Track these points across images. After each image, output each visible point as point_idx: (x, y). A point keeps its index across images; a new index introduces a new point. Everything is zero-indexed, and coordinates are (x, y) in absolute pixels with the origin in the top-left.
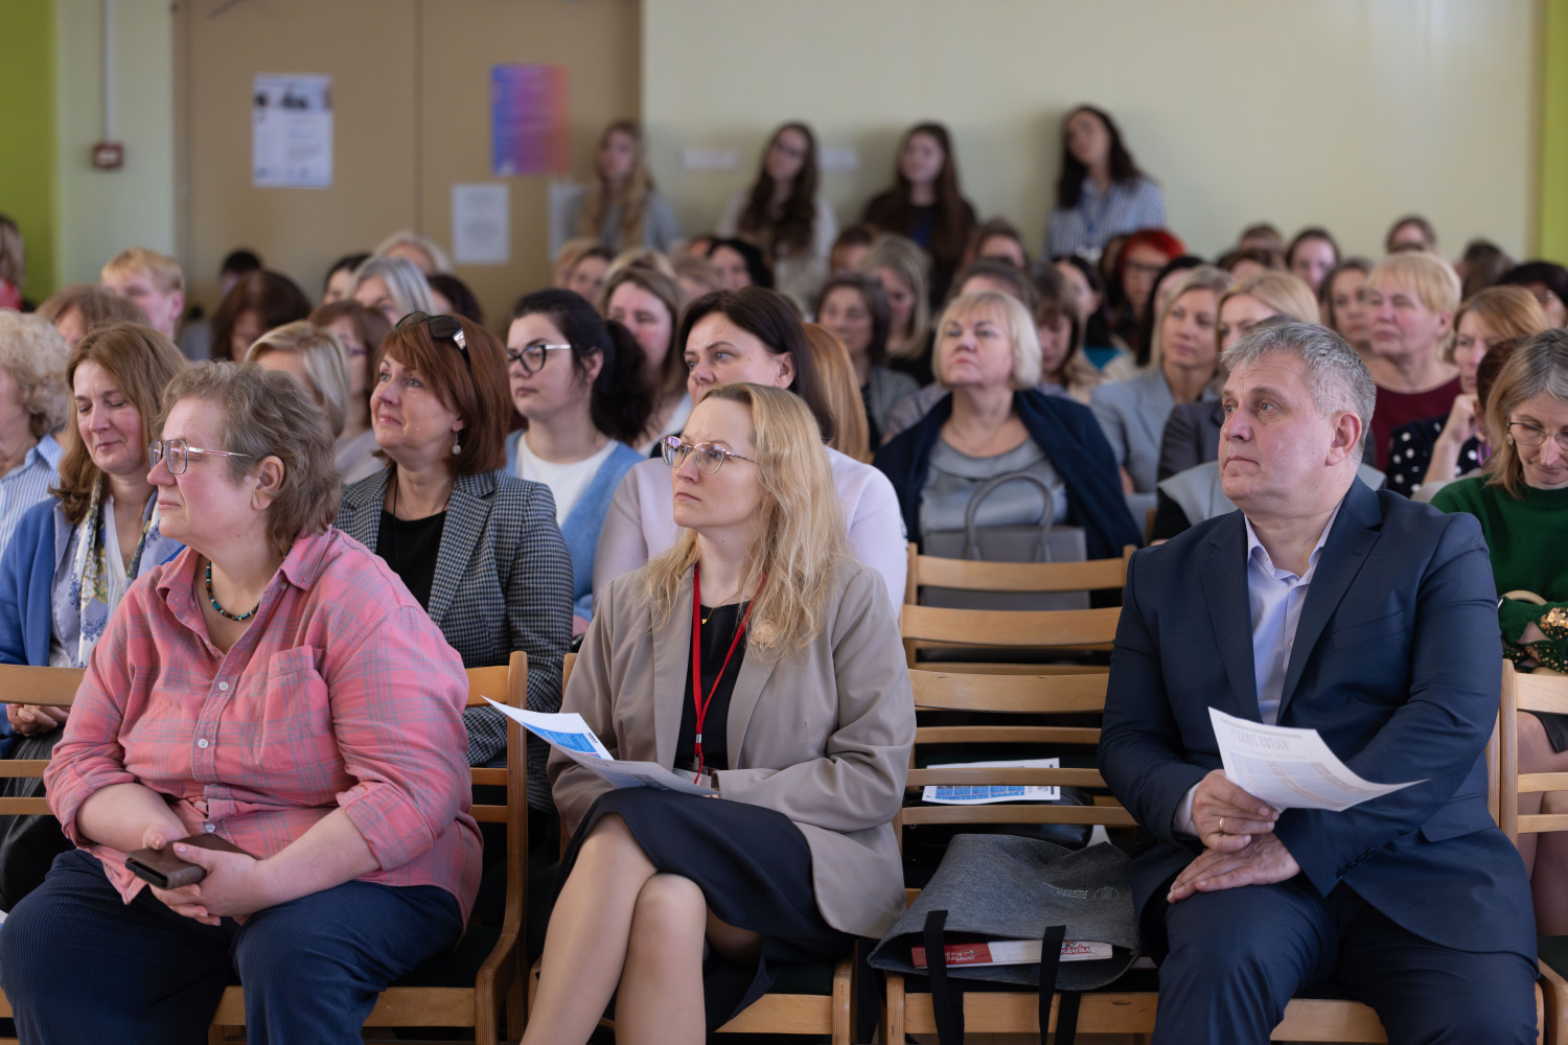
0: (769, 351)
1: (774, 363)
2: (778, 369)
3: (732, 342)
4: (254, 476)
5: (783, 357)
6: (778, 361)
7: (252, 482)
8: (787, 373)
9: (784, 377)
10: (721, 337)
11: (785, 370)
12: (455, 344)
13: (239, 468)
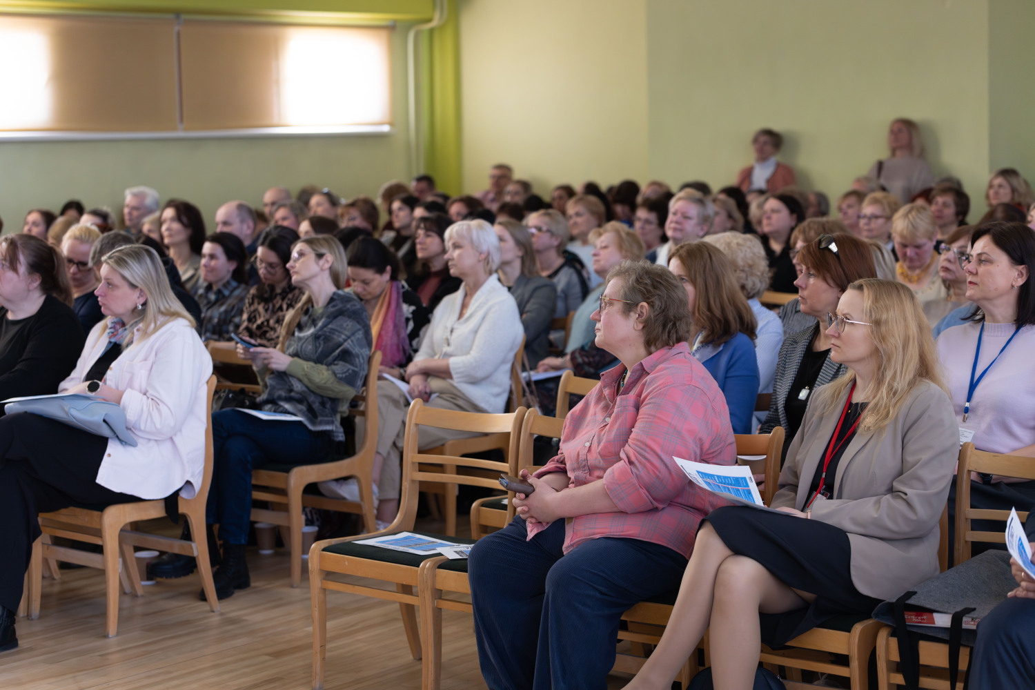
0: (1012, 263)
1: (1014, 270)
2: (1016, 273)
3: (990, 254)
4: (636, 313)
5: (1021, 267)
6: (1017, 270)
7: (634, 316)
8: (1021, 277)
9: (1019, 279)
10: (986, 250)
11: (1021, 274)
12: (830, 251)
13: (629, 307)
